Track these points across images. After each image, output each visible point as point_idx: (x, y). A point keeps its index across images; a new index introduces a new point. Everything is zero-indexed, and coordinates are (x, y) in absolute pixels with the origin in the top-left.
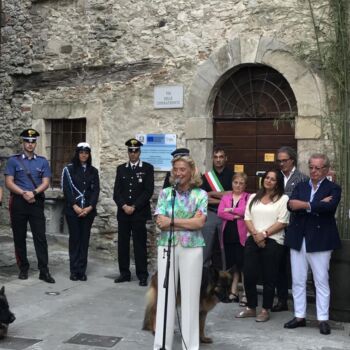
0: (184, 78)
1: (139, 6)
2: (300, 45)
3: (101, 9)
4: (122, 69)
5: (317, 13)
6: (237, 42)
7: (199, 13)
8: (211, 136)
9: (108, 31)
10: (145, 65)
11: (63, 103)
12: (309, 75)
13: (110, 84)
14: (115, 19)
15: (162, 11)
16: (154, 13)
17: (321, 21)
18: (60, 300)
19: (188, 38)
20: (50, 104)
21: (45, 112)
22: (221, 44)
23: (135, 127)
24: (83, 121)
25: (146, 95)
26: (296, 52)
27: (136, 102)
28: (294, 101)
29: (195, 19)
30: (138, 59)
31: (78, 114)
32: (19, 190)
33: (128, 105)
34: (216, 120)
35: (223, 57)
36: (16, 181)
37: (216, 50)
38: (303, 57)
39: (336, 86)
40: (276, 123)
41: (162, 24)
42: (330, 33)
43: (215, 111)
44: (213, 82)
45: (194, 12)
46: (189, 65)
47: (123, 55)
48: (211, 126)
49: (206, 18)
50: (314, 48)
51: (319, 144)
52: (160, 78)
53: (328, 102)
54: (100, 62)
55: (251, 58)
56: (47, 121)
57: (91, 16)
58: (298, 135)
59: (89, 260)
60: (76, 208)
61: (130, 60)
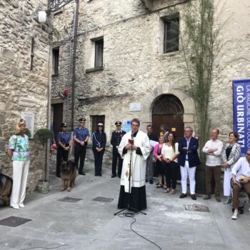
0: (141, 100)
1: (125, 73)
3: (111, 74)
4: (118, 96)
5: (191, 74)
6: (161, 86)
7: (147, 75)
8: (151, 121)
9: (113, 83)
10: (127, 95)
11: (97, 109)
12: (188, 98)
13: (114, 102)
14: (116, 78)
15: (133, 75)
16: (130, 76)
17: (193, 77)
18: (92, 184)
19: (143, 85)
20: (92, 110)
21: (90, 113)
22: (155, 87)
23: (123, 118)
24: (104, 116)
25: (127, 106)
26: (183, 89)
27: (123, 109)
28: (183, 108)
29: (145, 78)
30: (124, 93)
31: (102, 114)
32: (78, 141)
33: (120, 110)
34: (153, 115)
35: (156, 92)
36: (77, 137)
37: (153, 89)
38: (186, 91)
39: (199, 102)
40: (175, 116)
41: (133, 80)
42: (196, 82)
43: (153, 112)
44: (152, 101)
45: (145, 75)
46: (143, 95)
47: (119, 91)
48: (151, 118)
49: (149, 77)
50: (190, 87)
51: (193, 124)
52: (132, 100)
53: (196, 108)
54: (110, 94)
55: (166, 92)
56: (91, 116)
57: (107, 77)
58: (184, 121)
59: (103, 168)
60: (97, 148)
61: (121, 93)
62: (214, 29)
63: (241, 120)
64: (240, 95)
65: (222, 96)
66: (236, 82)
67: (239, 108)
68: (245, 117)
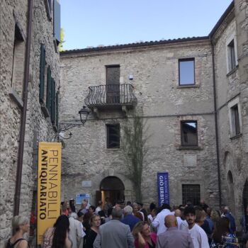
0: (91, 179)
1: (77, 159)
2: (126, 172)
4: (71, 175)
6: (108, 170)
7: (96, 162)
9: (67, 164)
10: (79, 174)
12: (127, 180)
13: (67, 180)
14: (69, 161)
15: (84, 160)
16: (82, 161)
17: (131, 167)
19: (93, 168)
22: (103, 171)
25: (80, 183)
26: (124, 174)
27: (76, 184)
30: (76, 173)
33: (73, 185)
35: (104, 174)
37: (101, 172)
38: (126, 176)
41: (85, 164)
42: (133, 170)
44: (101, 180)
46: (93, 175)
49: (98, 164)
50: (129, 173)
52: (84, 178)
53: (133, 186)
55: (112, 175)
58: (125, 195)
61: (74, 173)
62: (143, 138)
63: (162, 196)
64: (161, 181)
65: (149, 180)
66: (159, 174)
67: (161, 189)
68: (164, 194)
